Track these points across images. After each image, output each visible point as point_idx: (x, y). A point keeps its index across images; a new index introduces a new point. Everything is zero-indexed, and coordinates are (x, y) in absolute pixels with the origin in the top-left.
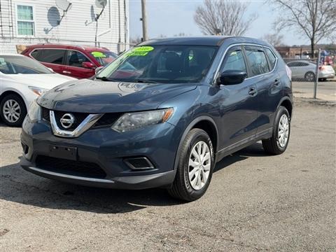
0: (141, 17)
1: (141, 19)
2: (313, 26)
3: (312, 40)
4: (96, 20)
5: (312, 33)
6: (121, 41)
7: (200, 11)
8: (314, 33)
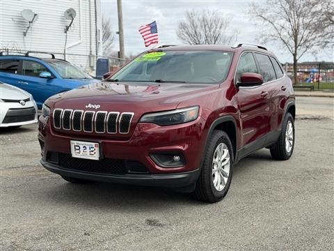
0: (118, 31)
1: (118, 33)
2: (296, 41)
3: (295, 55)
4: (66, 32)
5: (294, 49)
6: (92, 53)
7: (183, 26)
8: (296, 49)
